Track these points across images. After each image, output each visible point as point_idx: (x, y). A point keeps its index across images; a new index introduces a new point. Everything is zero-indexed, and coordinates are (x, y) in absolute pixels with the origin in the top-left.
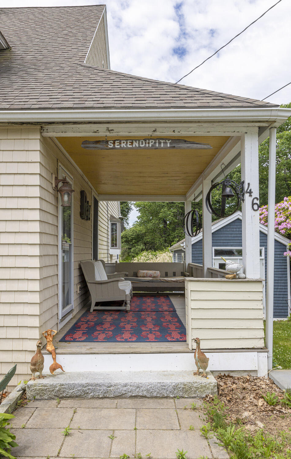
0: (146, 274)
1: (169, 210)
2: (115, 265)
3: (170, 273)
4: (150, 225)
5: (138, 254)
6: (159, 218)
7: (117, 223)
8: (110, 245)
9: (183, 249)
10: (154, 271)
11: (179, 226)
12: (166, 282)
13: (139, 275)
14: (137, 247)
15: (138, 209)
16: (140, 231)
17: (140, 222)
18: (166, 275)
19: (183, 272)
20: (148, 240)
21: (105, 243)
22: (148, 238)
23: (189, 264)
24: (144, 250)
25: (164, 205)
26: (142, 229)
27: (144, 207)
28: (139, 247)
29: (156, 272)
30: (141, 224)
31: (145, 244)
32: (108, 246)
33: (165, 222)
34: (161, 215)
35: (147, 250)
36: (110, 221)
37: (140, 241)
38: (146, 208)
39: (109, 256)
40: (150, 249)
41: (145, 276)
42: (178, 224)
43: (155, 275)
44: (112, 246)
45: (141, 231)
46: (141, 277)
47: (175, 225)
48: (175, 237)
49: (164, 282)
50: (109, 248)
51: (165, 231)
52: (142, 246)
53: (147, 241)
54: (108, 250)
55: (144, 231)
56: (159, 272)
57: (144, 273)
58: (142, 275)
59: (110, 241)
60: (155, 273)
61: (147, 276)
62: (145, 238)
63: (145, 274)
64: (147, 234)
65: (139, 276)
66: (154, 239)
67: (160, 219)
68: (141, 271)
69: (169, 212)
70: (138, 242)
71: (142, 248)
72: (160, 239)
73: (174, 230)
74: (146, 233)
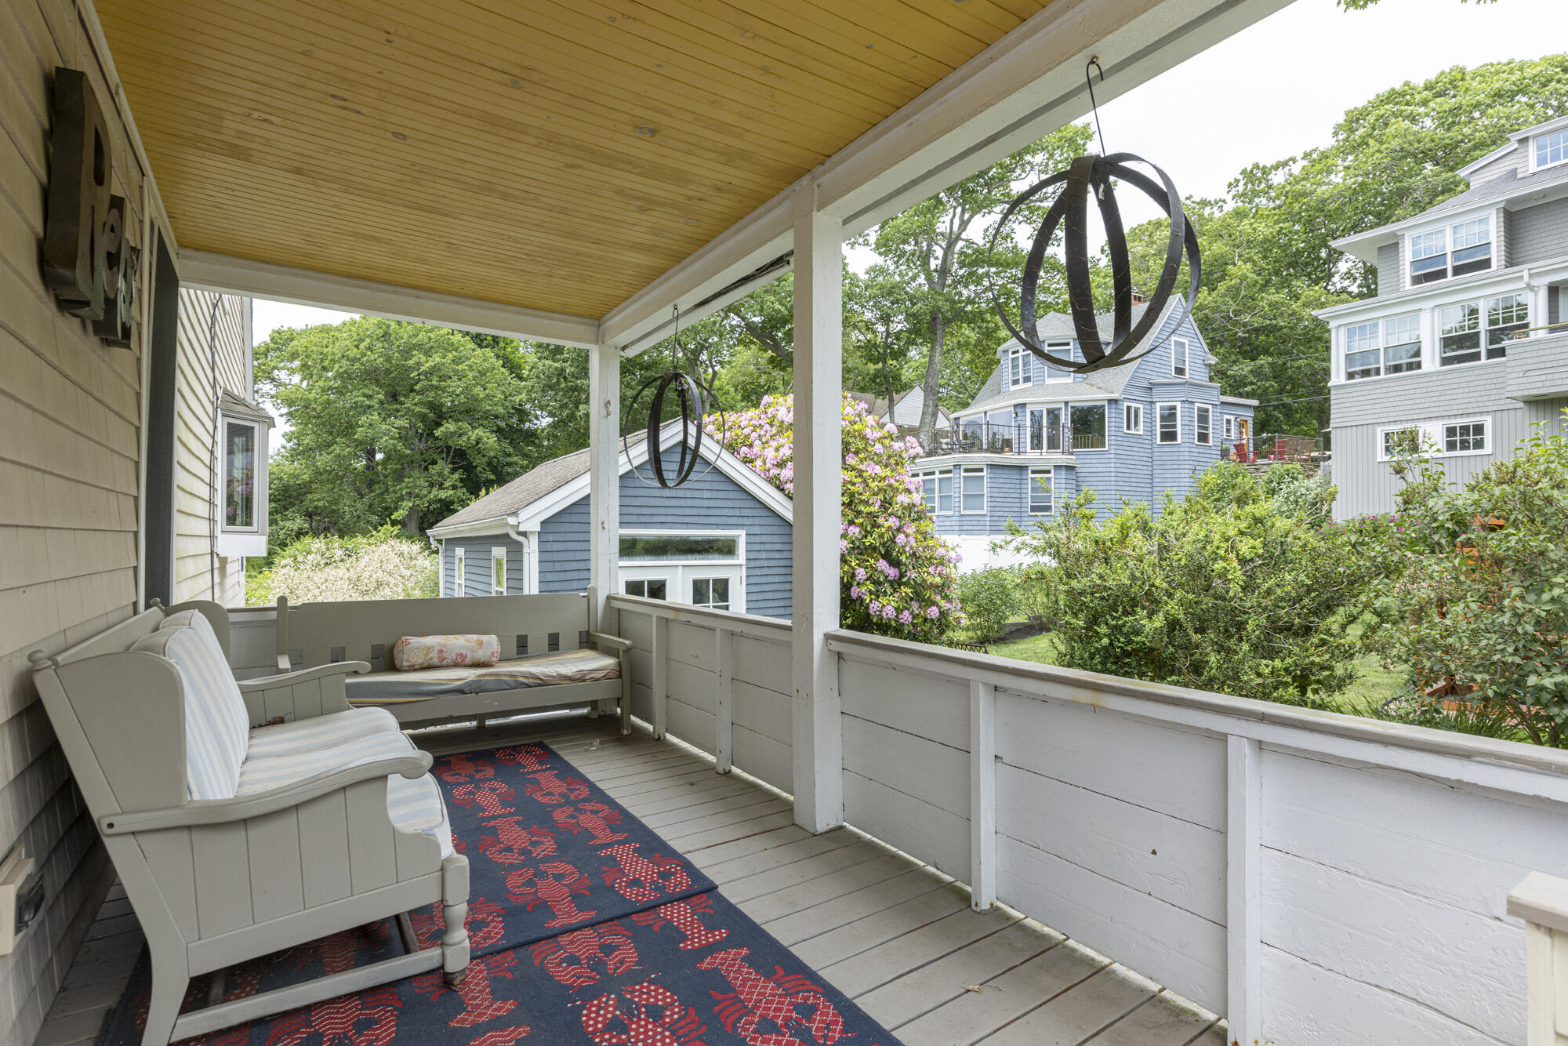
0: (441, 651)
1: (384, 419)
2: (273, 615)
3: (538, 640)
4: (323, 460)
5: (286, 545)
6: (356, 440)
7: (256, 425)
8: (220, 514)
9: (514, 536)
10: (475, 637)
11: (412, 469)
12: (539, 685)
13: (406, 658)
14: (281, 523)
15: (285, 410)
16: (293, 476)
17: (293, 449)
18: (522, 648)
19: (588, 632)
20: (320, 504)
21: (202, 509)
22: (318, 499)
23: (609, 598)
24: (307, 533)
25: (369, 407)
26: (300, 470)
27: (307, 407)
28: (288, 524)
29: (484, 638)
30: (294, 455)
31: (310, 515)
32: (211, 520)
33: (371, 454)
34: (359, 434)
35: (316, 534)
36: (223, 415)
37: (294, 505)
38: (314, 409)
39: (217, 564)
40: (327, 529)
41: (436, 661)
42: (412, 462)
43: (481, 655)
44: (231, 520)
45: (297, 477)
46: (413, 669)
47: (402, 464)
48: (402, 499)
49: (528, 686)
50: (218, 533)
51: (370, 479)
52: (298, 522)
53: (317, 507)
54: (212, 537)
55: (306, 477)
56: (493, 638)
57: (429, 649)
58: (418, 659)
59: (220, 499)
60: (481, 644)
61: (445, 663)
62: (309, 496)
63: (434, 654)
64: (315, 486)
65: (405, 664)
66: (336, 502)
67: (359, 443)
68: (414, 641)
69: (384, 427)
70: (286, 509)
71: (300, 529)
72: (355, 501)
73: (399, 476)
74: (310, 482)
